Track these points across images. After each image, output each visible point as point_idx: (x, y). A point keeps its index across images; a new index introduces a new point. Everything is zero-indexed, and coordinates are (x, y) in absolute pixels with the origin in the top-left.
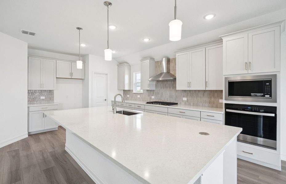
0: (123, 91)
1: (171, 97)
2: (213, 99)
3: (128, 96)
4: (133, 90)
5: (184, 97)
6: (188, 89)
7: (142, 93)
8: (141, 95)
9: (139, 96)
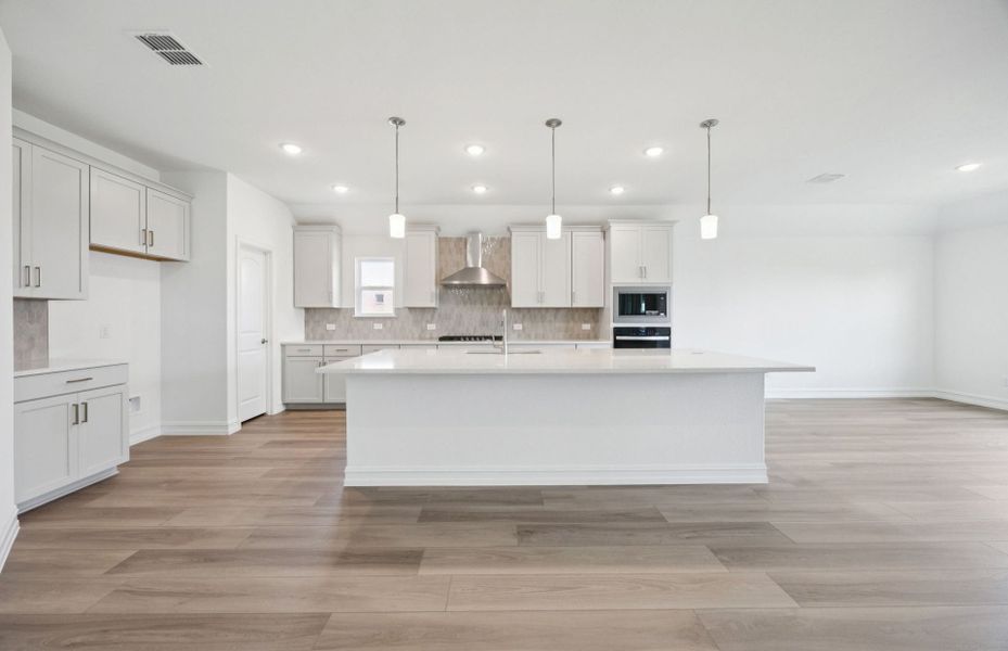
0: (303, 311)
1: (484, 323)
2: (571, 324)
3: (331, 327)
4: (353, 309)
5: (516, 322)
6: (539, 306)
7: (390, 318)
8: (389, 322)
9: (378, 326)
